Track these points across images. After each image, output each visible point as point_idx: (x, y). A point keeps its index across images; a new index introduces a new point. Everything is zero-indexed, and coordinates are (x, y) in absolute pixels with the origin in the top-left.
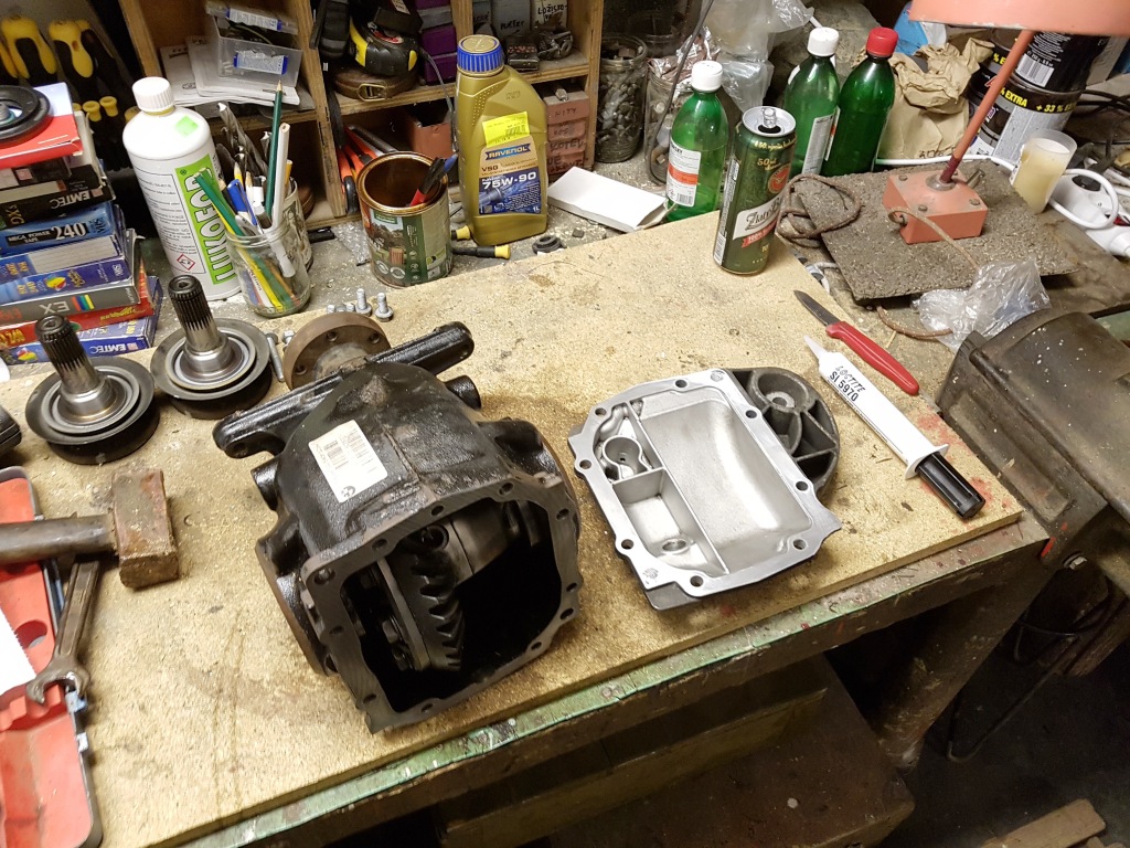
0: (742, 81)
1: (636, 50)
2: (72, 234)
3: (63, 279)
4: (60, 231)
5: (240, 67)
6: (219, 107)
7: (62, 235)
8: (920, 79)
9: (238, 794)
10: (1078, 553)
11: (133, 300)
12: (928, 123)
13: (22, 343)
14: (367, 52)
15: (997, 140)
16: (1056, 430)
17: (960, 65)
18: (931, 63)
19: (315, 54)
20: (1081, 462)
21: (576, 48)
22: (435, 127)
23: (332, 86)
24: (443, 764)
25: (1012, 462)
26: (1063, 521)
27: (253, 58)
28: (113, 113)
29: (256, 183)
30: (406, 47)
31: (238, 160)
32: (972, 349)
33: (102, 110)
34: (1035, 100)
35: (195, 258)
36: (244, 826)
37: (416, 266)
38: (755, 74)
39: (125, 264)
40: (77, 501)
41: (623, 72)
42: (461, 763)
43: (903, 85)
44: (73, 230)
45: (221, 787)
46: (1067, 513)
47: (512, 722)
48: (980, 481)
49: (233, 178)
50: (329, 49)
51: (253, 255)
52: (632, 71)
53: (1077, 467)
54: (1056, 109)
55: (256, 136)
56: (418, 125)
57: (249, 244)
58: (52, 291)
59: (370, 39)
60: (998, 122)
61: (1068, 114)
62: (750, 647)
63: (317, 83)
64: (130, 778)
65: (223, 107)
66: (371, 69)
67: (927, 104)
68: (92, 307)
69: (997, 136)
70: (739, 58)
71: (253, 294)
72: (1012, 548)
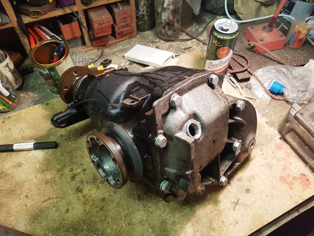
22: (68, 25)
48: (304, 175)
54: (313, 1)
56: (61, 25)
67: (263, 1)
69: (290, 12)
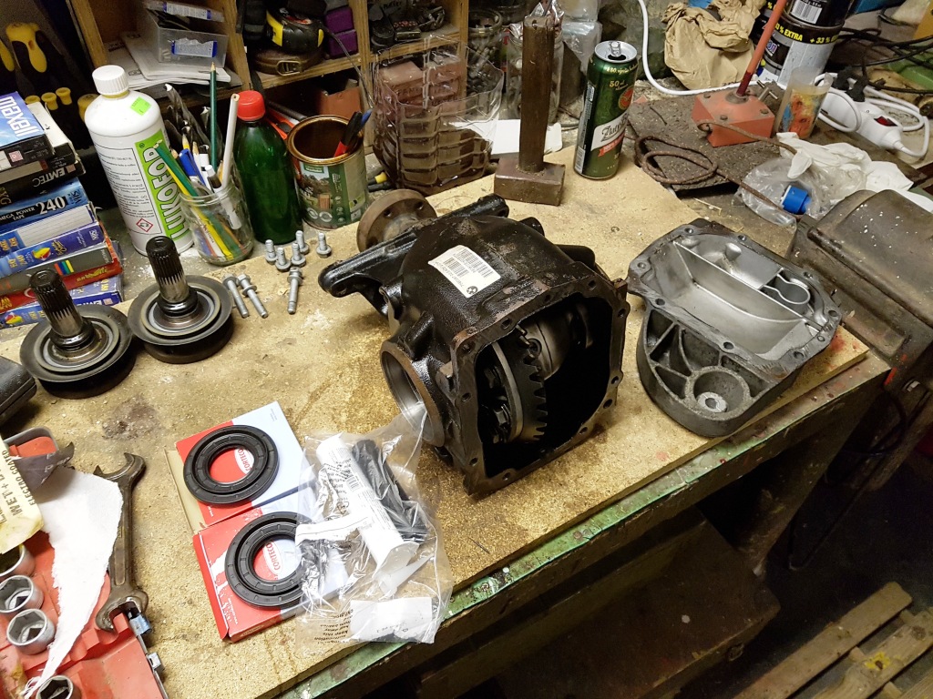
0: (580, 37)
1: (494, 20)
2: (53, 207)
3: (48, 249)
4: (43, 207)
5: (177, 53)
6: (166, 88)
7: (45, 209)
8: (716, 26)
9: (292, 662)
10: (913, 379)
11: (107, 261)
12: (725, 61)
13: (9, 308)
14: (284, 33)
15: (780, 70)
16: (888, 282)
17: (746, 13)
18: (722, 13)
19: (239, 37)
20: (914, 305)
21: (447, 20)
22: (340, 94)
23: (255, 66)
24: (457, 612)
25: (853, 313)
26: (902, 353)
27: (187, 45)
28: (67, 101)
29: (202, 151)
30: (315, 27)
31: (185, 131)
32: (808, 229)
33: (59, 100)
34: (808, 35)
35: (152, 220)
36: (300, 689)
37: (341, 209)
38: (591, 31)
39: (99, 229)
40: (91, 436)
41: (485, 38)
42: (471, 610)
43: (704, 32)
44: (54, 204)
45: (275, 659)
46: (905, 347)
47: (506, 570)
49: (182, 148)
50: (252, 33)
51: (206, 212)
52: (492, 36)
53: (910, 310)
54: (825, 41)
55: (196, 112)
56: (325, 93)
57: (203, 203)
58: (38, 261)
59: (284, 22)
60: (780, 55)
61: (832, 45)
62: (683, 484)
63: (242, 63)
64: (194, 663)
65: (169, 88)
66: (287, 48)
67: (724, 46)
68: (72, 271)
69: (780, 67)
70: (575, 20)
71: (206, 247)
72: (865, 380)
